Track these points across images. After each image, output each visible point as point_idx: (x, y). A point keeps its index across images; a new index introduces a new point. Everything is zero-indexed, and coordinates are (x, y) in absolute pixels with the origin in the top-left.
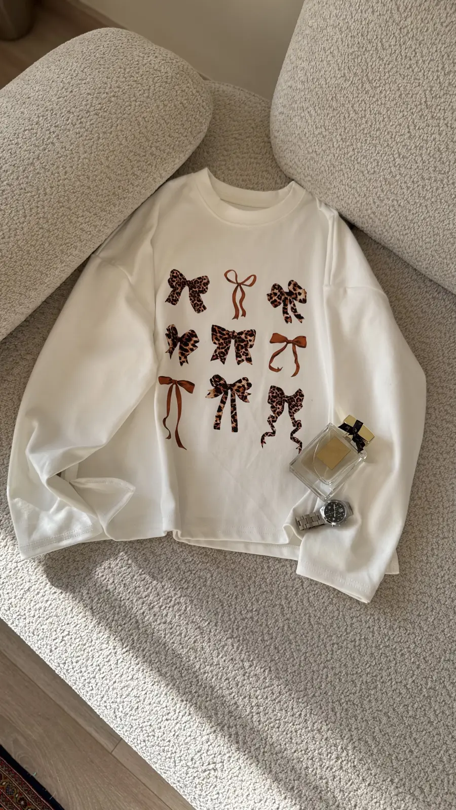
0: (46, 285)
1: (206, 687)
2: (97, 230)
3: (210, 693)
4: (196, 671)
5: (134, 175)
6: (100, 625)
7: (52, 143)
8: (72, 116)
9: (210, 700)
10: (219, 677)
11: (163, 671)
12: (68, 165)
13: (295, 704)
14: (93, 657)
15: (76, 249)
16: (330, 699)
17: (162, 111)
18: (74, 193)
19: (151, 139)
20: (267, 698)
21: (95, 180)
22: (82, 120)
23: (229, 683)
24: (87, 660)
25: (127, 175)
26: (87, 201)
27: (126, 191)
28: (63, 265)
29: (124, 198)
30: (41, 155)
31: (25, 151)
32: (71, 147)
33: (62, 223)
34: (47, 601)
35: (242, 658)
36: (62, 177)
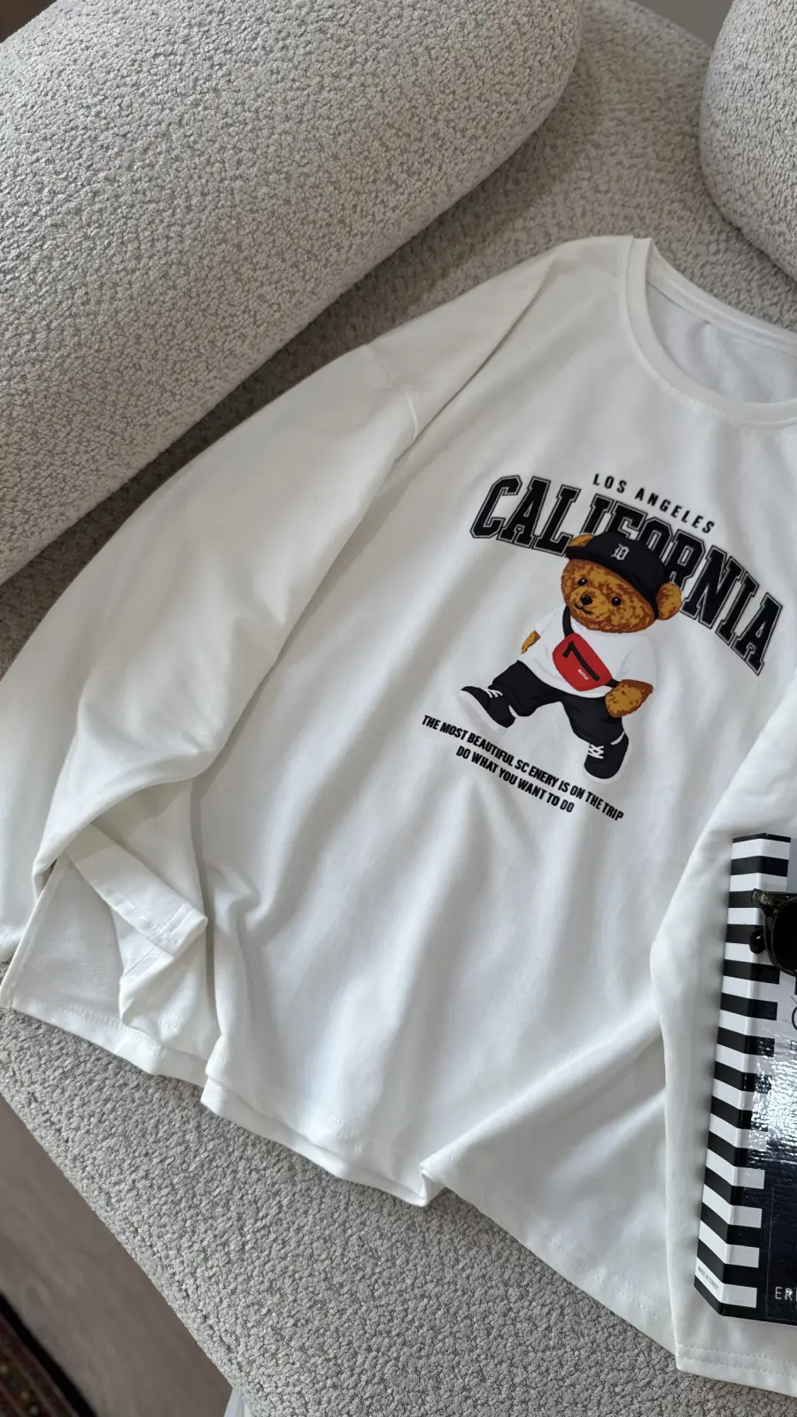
0: (170, 417)
1: (421, 1326)
2: (293, 301)
3: (428, 1341)
4: (405, 1291)
5: (392, 182)
6: (214, 1164)
7: (215, 90)
8: (267, 29)
9: (428, 1356)
10: (452, 1311)
11: (335, 1281)
12: (247, 146)
13: (606, 1395)
14: (194, 1232)
15: (244, 341)
16: (683, 1396)
17: (471, 36)
18: (251, 211)
19: (437, 101)
20: (547, 1370)
21: (302, 187)
22: (288, 42)
23: (472, 1325)
24: (181, 1237)
25: (374, 182)
26: (280, 233)
27: (369, 218)
28: (212, 375)
29: (363, 234)
30: (186, 116)
31: (153, 103)
32: (259, 103)
33: (220, 279)
34: (107, 1101)
35: (506, 1276)
36: (230, 174)
